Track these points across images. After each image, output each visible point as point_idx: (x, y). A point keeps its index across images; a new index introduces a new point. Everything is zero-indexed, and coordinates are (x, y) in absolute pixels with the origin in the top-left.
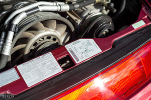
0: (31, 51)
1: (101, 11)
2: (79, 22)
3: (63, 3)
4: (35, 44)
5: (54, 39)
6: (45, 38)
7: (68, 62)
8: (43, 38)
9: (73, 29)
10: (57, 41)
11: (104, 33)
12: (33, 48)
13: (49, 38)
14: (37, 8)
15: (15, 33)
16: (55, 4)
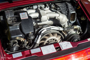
0: (46, 44)
1: (76, 32)
2: (66, 35)
3: (61, 27)
4: (48, 41)
5: (56, 41)
6: (52, 40)
7: (59, 49)
8: (51, 40)
9: (63, 38)
10: (57, 42)
11: (76, 41)
12: (47, 43)
13: (54, 40)
14: (51, 28)
15: (42, 36)
16: (57, 27)
